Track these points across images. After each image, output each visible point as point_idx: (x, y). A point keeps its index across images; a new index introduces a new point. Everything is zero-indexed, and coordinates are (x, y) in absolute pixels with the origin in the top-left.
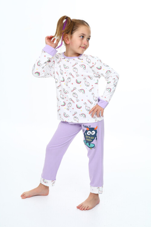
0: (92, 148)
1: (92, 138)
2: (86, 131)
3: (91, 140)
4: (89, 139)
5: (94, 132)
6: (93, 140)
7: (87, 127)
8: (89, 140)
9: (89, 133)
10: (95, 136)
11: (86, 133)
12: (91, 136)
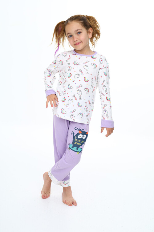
2: (78, 134)
4: (79, 142)
5: (85, 136)
7: (80, 130)
8: (78, 144)
9: (80, 136)
10: (85, 140)
11: (77, 137)
12: (81, 139)
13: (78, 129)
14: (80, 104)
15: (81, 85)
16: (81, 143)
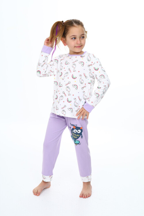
0: (77, 144)
1: (78, 136)
2: (73, 129)
3: (76, 137)
4: (75, 136)
6: (78, 137)
7: (74, 126)
9: (75, 131)
12: (77, 133)
13: (72, 125)
14: (69, 100)
15: (69, 82)
16: (77, 137)
